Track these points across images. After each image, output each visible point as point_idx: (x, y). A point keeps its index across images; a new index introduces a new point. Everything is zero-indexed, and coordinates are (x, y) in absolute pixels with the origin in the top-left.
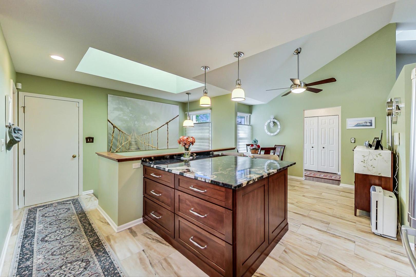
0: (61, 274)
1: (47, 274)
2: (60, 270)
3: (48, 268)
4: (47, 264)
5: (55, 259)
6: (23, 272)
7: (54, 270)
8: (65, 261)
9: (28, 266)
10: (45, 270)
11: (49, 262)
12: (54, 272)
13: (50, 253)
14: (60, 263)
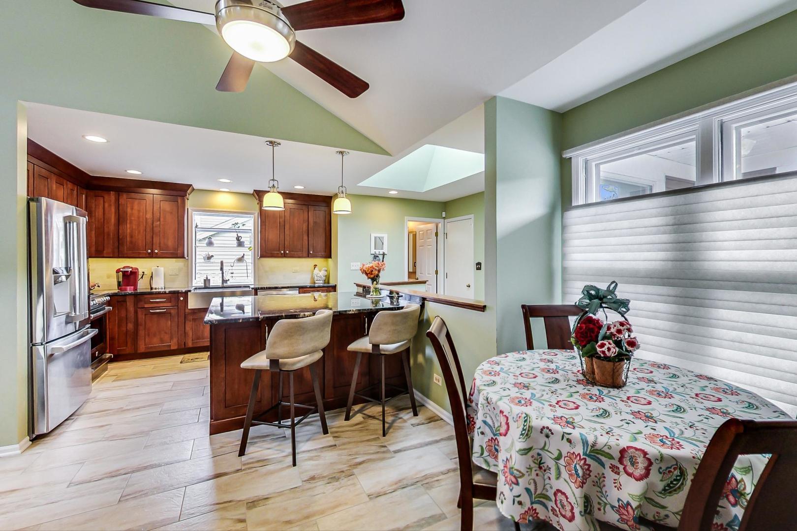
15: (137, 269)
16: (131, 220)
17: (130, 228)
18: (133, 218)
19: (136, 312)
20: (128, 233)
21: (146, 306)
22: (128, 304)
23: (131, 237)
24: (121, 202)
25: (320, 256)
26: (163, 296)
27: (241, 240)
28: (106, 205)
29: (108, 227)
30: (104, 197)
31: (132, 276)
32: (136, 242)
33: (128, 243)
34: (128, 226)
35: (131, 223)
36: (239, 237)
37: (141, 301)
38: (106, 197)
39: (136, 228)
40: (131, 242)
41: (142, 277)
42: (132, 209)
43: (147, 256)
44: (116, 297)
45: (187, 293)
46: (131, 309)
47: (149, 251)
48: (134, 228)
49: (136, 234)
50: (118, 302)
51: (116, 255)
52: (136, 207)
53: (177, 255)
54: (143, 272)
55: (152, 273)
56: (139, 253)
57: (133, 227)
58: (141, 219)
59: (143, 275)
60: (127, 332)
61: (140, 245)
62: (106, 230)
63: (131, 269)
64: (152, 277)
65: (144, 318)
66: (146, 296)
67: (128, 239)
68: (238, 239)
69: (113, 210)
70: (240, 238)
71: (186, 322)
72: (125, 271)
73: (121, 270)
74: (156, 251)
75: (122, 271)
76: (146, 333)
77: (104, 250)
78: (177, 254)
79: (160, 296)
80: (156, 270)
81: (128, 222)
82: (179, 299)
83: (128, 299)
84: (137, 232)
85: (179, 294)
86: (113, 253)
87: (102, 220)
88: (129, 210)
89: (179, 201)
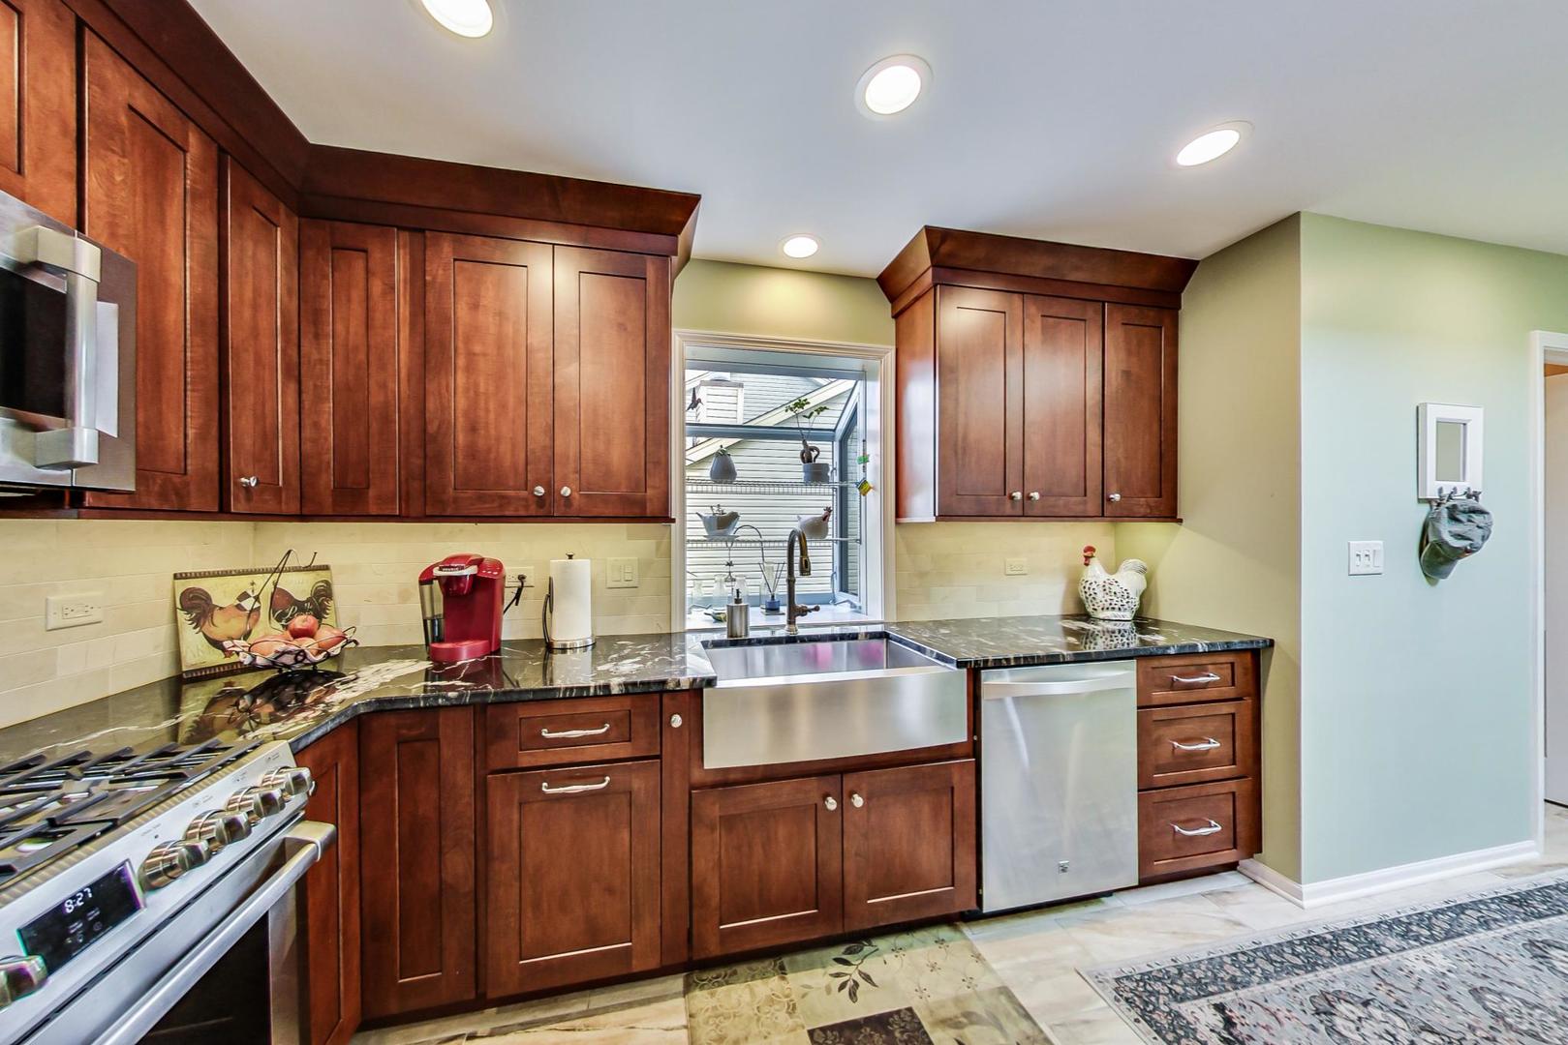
0: (1393, 1036)
1: (1370, 997)
2: (1407, 1029)
3: (1399, 995)
4: (1417, 988)
5: (1458, 1005)
6: (1348, 941)
7: (1404, 1013)
8: (1468, 1038)
9: (1377, 945)
10: (1384, 988)
11: (1430, 989)
12: (1390, 1015)
13: (1479, 983)
14: (1446, 1022)
15: (498, 566)
16: (471, 355)
17: (467, 390)
18: (477, 349)
19: (481, 790)
20: (460, 414)
21: (526, 759)
22: (446, 752)
23: (473, 429)
24: (434, 278)
25: (1142, 511)
26: (597, 707)
27: (818, 461)
28: (377, 287)
29: (384, 386)
30: (365, 251)
31: (480, 597)
32: (489, 451)
33: (460, 459)
34: (461, 379)
35: (470, 369)
36: (812, 449)
37: (501, 733)
38: (376, 255)
39: (491, 389)
40: (472, 453)
41: (517, 597)
42: (475, 306)
43: (533, 510)
44: (393, 720)
45: (700, 691)
46: (462, 778)
47: (540, 490)
48: (482, 389)
49: (492, 416)
50: (402, 742)
51: (415, 509)
52: (488, 298)
53: (644, 508)
54: (522, 578)
55: (550, 579)
56: (503, 497)
57: (476, 385)
58: (509, 352)
59: (520, 590)
60: (441, 890)
61: (507, 462)
62: (376, 398)
63: (472, 570)
64: (550, 597)
65: (516, 817)
66: (524, 712)
67: (461, 438)
68: (807, 457)
69: (404, 310)
70: (814, 454)
71: (696, 832)
72: (450, 578)
73: (436, 572)
74: (566, 491)
75: (438, 578)
76: (528, 893)
77: (368, 488)
78: (642, 503)
79: (584, 708)
80: (564, 570)
81: (461, 362)
82: (663, 723)
83: (446, 727)
84: (492, 406)
85: (666, 698)
86: (406, 498)
87: (362, 356)
88: (463, 312)
89: (651, 274)
